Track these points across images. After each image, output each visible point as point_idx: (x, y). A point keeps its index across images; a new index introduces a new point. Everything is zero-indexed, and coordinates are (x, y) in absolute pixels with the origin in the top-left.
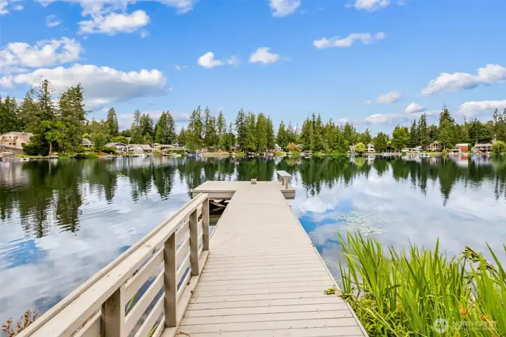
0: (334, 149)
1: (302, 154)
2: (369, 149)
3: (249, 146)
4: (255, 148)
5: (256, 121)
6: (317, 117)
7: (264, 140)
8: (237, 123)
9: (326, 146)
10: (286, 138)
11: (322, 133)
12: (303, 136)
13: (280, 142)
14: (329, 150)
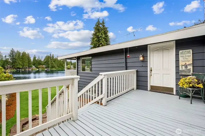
0: (59, 67)
1: (46, 69)
2: (72, 67)
3: (18, 67)
4: (21, 67)
5: (21, 55)
6: (52, 55)
7: (26, 64)
8: (10, 56)
9: (56, 66)
10: (37, 63)
11: (54, 61)
12: (46, 62)
13: (34, 65)
14: (57, 68)
